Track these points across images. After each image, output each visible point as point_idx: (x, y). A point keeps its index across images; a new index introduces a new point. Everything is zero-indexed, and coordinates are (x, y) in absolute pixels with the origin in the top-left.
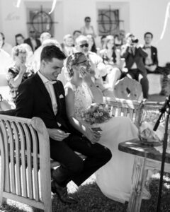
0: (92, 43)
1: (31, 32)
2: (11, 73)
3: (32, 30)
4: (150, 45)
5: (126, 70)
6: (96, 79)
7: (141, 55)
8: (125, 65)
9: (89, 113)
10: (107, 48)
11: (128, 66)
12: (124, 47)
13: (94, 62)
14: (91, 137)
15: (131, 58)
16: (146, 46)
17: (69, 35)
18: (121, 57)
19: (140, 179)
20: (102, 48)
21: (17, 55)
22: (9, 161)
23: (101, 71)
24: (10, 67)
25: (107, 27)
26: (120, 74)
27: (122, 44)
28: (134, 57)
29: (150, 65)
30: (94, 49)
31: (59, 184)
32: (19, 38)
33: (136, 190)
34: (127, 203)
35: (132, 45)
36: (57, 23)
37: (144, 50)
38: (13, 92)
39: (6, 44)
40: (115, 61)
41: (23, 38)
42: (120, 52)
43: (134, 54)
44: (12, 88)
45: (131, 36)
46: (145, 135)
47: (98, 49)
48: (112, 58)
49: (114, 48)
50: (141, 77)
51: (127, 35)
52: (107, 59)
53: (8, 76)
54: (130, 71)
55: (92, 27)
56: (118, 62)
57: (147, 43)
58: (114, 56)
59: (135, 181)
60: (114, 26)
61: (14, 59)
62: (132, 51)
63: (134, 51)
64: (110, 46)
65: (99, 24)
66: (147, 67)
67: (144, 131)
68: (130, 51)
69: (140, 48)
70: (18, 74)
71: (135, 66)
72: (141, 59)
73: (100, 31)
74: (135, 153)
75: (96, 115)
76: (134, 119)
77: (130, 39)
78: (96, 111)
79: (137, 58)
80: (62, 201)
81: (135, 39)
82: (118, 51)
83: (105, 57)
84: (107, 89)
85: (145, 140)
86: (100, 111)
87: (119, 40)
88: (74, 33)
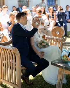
0: (44, 10)
1: (19, 5)
2: (8, 24)
3: (20, 4)
4: (68, 11)
5: (58, 21)
6: (44, 26)
7: (64, 15)
8: (57, 19)
9: (40, 43)
10: (50, 12)
11: (59, 20)
12: (57, 12)
13: (43, 19)
14: (40, 55)
15: (60, 16)
16: (67, 11)
17: (34, 7)
18: (56, 16)
19: (61, 78)
20: (48, 12)
21: (11, 16)
22: (3, 65)
23: (47, 23)
24: (8, 21)
25: (51, 3)
26: (55, 23)
27: (56, 10)
28: (61, 16)
29: (68, 19)
30: (44, 13)
31: (25, 76)
32: (14, 8)
33: (59, 83)
34: (56, 85)
35: (60, 11)
36: (30, 1)
37: (65, 13)
38: (9, 32)
39: (9, 10)
40: (53, 18)
41: (16, 8)
42: (56, 14)
43: (61, 15)
44: (9, 30)
45: (60, 7)
46: (64, 58)
47: (46, 12)
48: (52, 17)
49: (53, 12)
50: (64, 24)
51: (59, 6)
52: (50, 17)
53: (7, 25)
54: (60, 22)
55: (45, 3)
56: (54, 18)
57: (67, 10)
58: (53, 15)
59: (59, 79)
60: (54, 2)
61: (10, 18)
62: (60, 13)
63: (61, 14)
64: (51, 11)
65: (48, 1)
66: (67, 20)
67: (63, 56)
68: (59, 14)
69: (64, 12)
70: (11, 24)
71: (61, 20)
72: (64, 17)
73: (48, 4)
74: (59, 66)
75: (43, 44)
76: (60, 45)
77: (60, 8)
78: (43, 43)
79: (62, 16)
80: (27, 84)
81: (62, 8)
82: (54, 13)
83: (49, 16)
84: (49, 31)
85: (64, 60)
86: (45, 43)
87: (55, 8)
88: (36, 6)
